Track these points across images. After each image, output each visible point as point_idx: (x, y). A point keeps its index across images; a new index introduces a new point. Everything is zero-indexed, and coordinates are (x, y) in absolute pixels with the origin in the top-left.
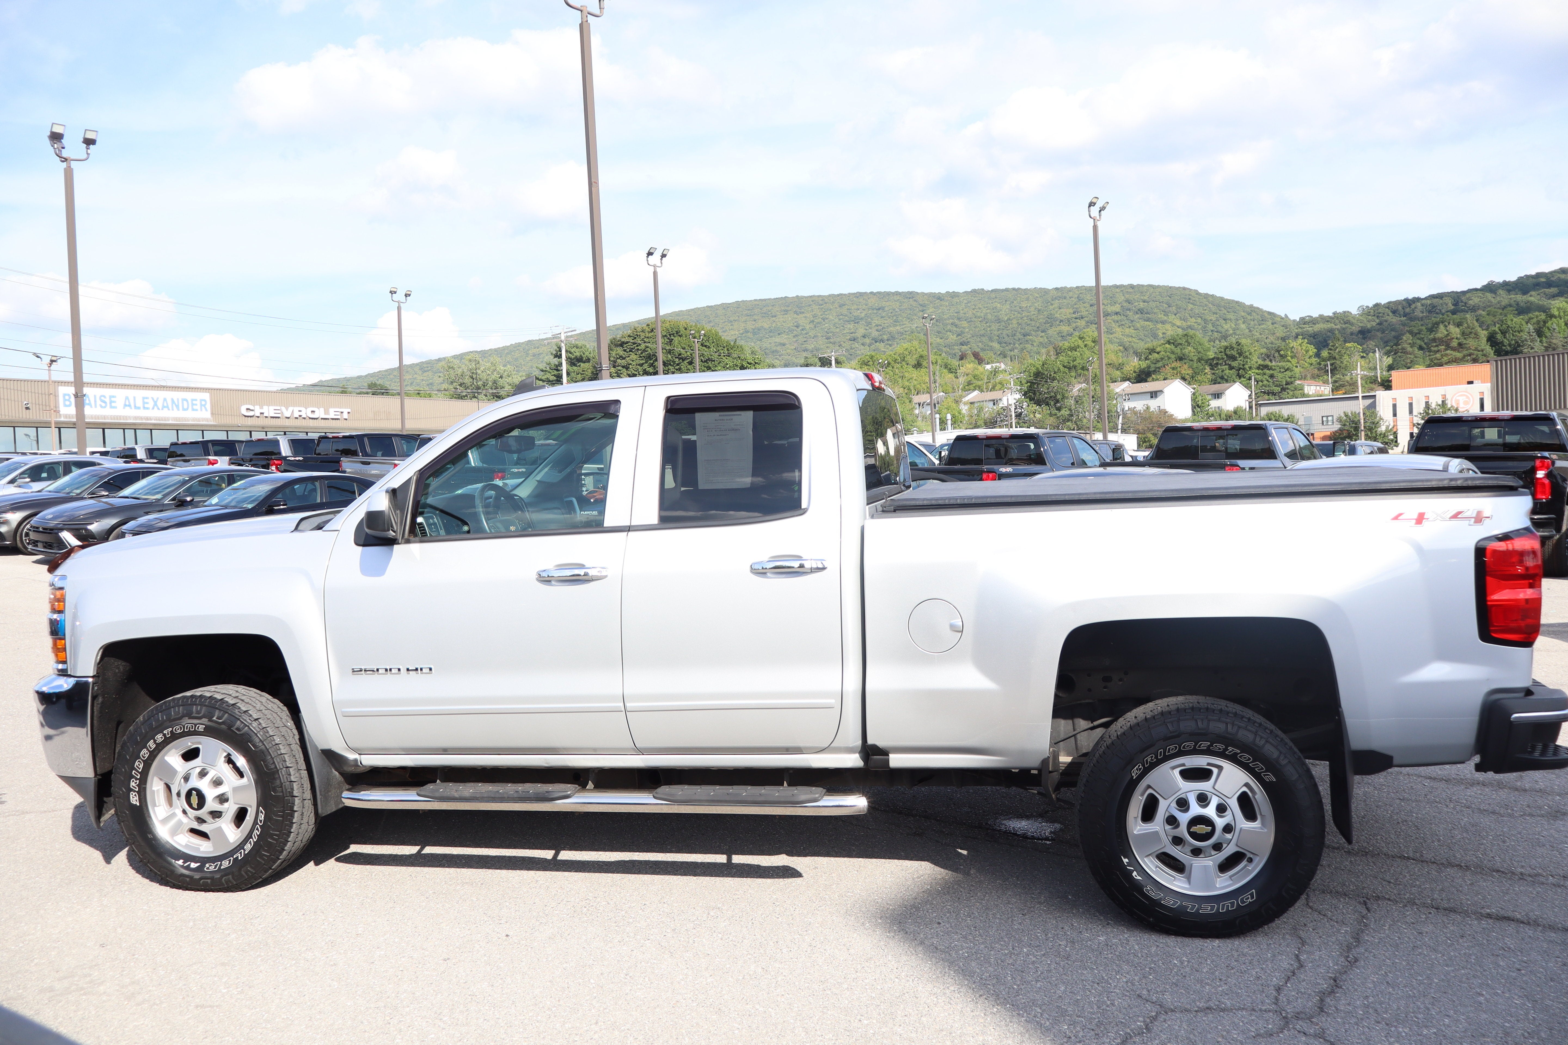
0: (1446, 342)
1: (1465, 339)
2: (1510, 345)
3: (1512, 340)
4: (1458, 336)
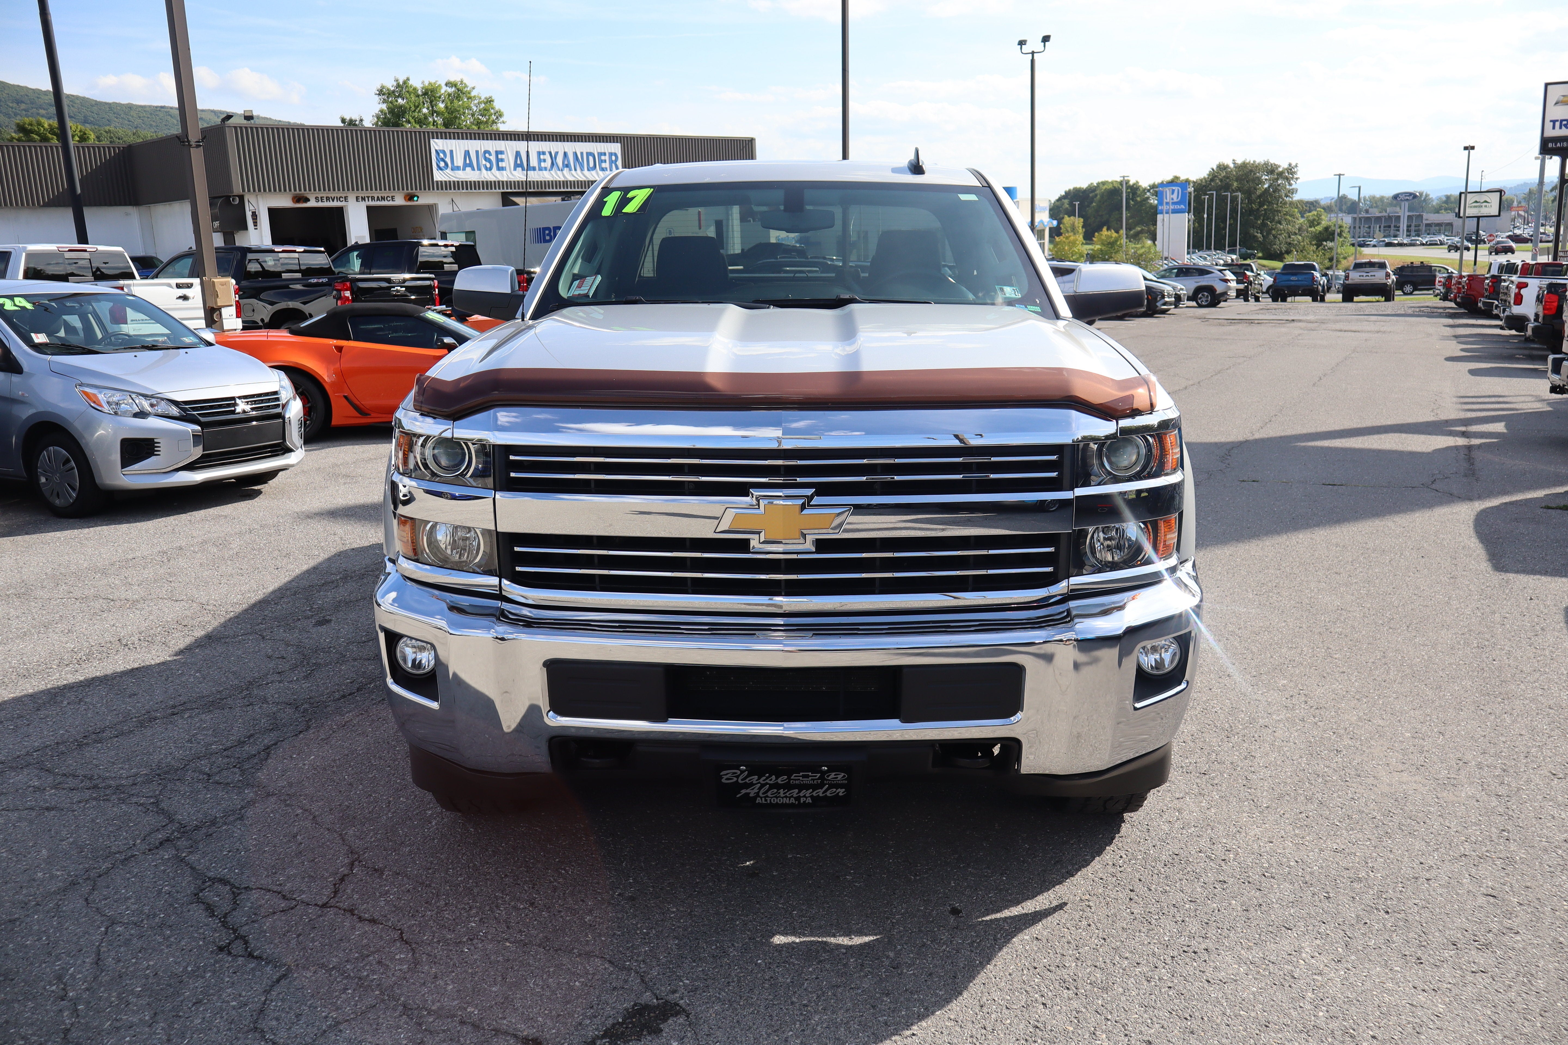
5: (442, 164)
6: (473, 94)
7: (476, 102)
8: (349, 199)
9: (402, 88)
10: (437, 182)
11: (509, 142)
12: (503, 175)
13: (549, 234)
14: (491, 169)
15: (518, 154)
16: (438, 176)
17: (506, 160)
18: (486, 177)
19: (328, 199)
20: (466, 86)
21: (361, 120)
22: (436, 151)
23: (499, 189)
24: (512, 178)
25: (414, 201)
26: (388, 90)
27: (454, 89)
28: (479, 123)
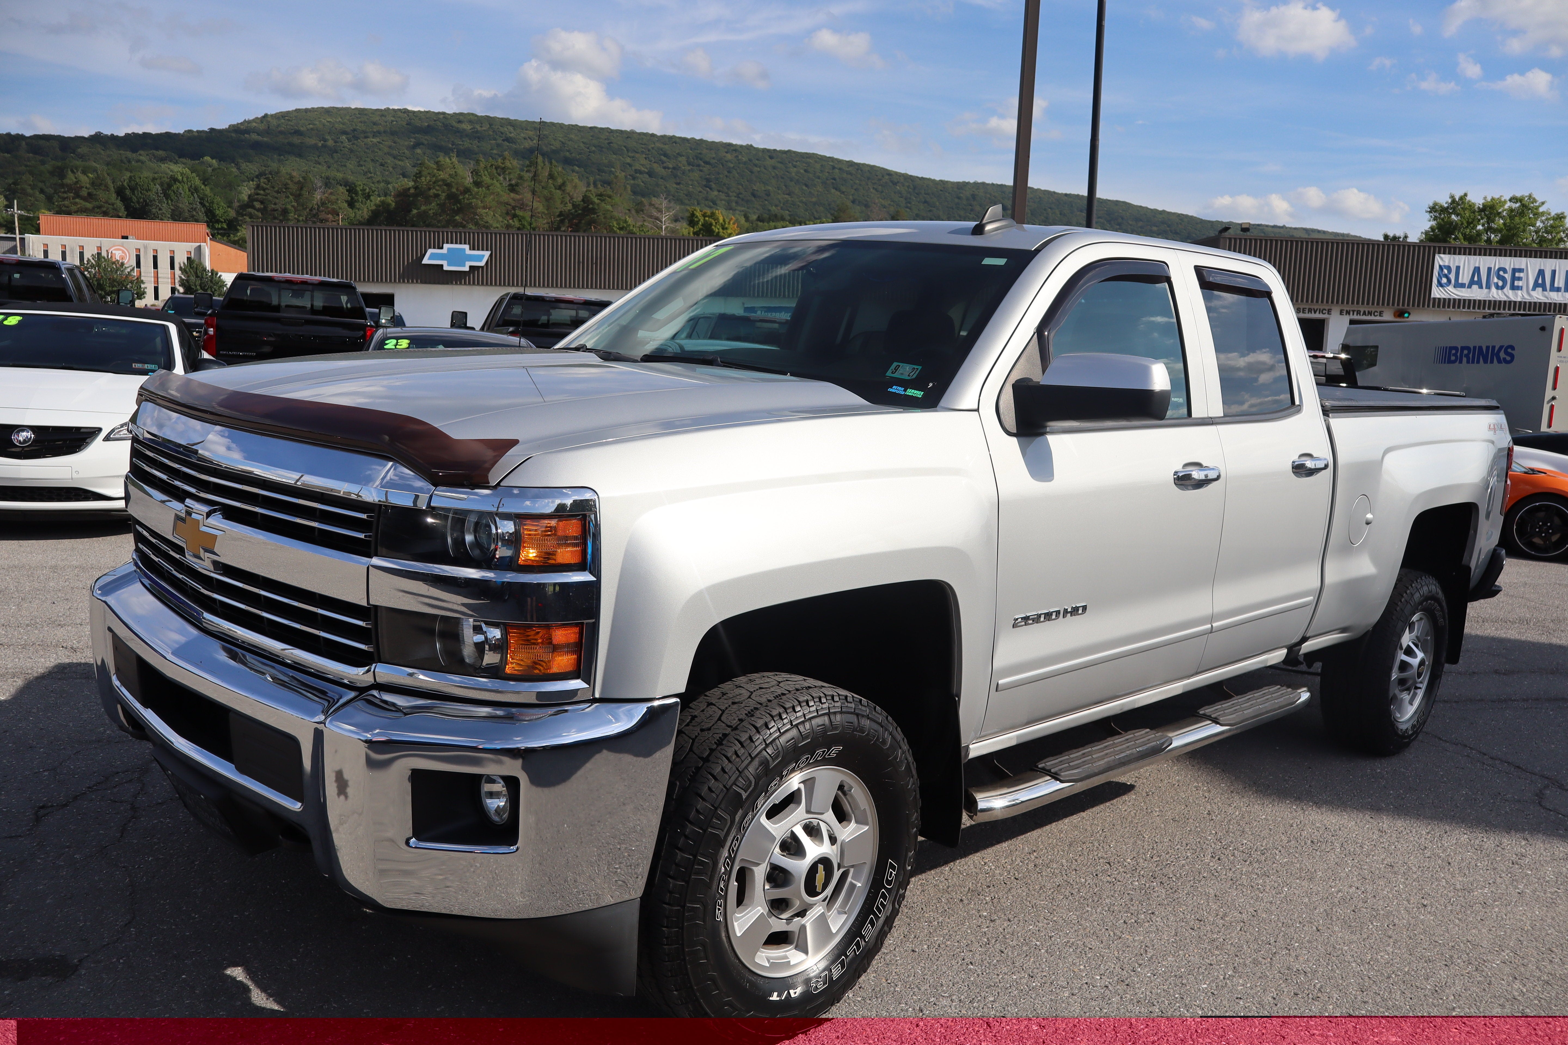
0: (76, 189)
1: (95, 189)
2: (138, 202)
3: (140, 198)
4: (88, 186)
5: (1444, 280)
6: (1541, 210)
7: (1543, 218)
8: (1333, 312)
9: (1458, 204)
10: (1434, 299)
11: (1533, 260)
12: (1516, 295)
13: (1455, 355)
14: (1502, 288)
15: (1541, 273)
16: (1437, 293)
17: (1524, 279)
18: (1495, 296)
19: (1310, 311)
20: (1535, 201)
21: (1406, 237)
22: (1440, 266)
23: (1509, 309)
24: (1528, 299)
25: (1404, 317)
26: (1441, 206)
27: (1518, 205)
28: (1542, 240)
